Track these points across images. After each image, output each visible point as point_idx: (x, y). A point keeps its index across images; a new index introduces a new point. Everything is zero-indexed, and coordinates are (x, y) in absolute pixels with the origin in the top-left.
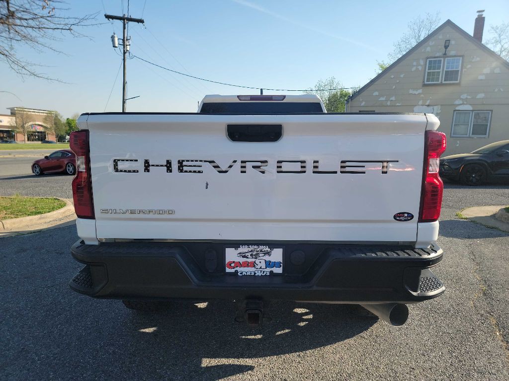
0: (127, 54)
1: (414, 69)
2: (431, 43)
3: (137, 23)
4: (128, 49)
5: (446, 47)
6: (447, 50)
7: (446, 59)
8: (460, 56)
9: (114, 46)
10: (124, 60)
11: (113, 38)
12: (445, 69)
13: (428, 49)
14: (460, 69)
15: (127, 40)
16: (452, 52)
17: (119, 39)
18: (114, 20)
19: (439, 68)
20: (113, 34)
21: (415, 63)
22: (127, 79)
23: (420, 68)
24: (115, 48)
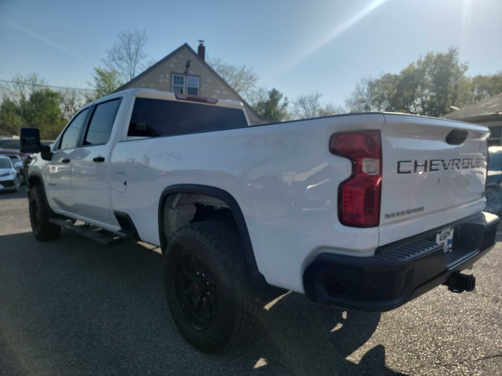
1: (162, 81)
2: (174, 60)
5: (188, 66)
6: (188, 69)
7: (188, 77)
8: (197, 76)
12: (187, 86)
13: (172, 65)
14: (198, 87)
16: (191, 72)
19: (182, 84)
21: (162, 76)
23: (167, 81)
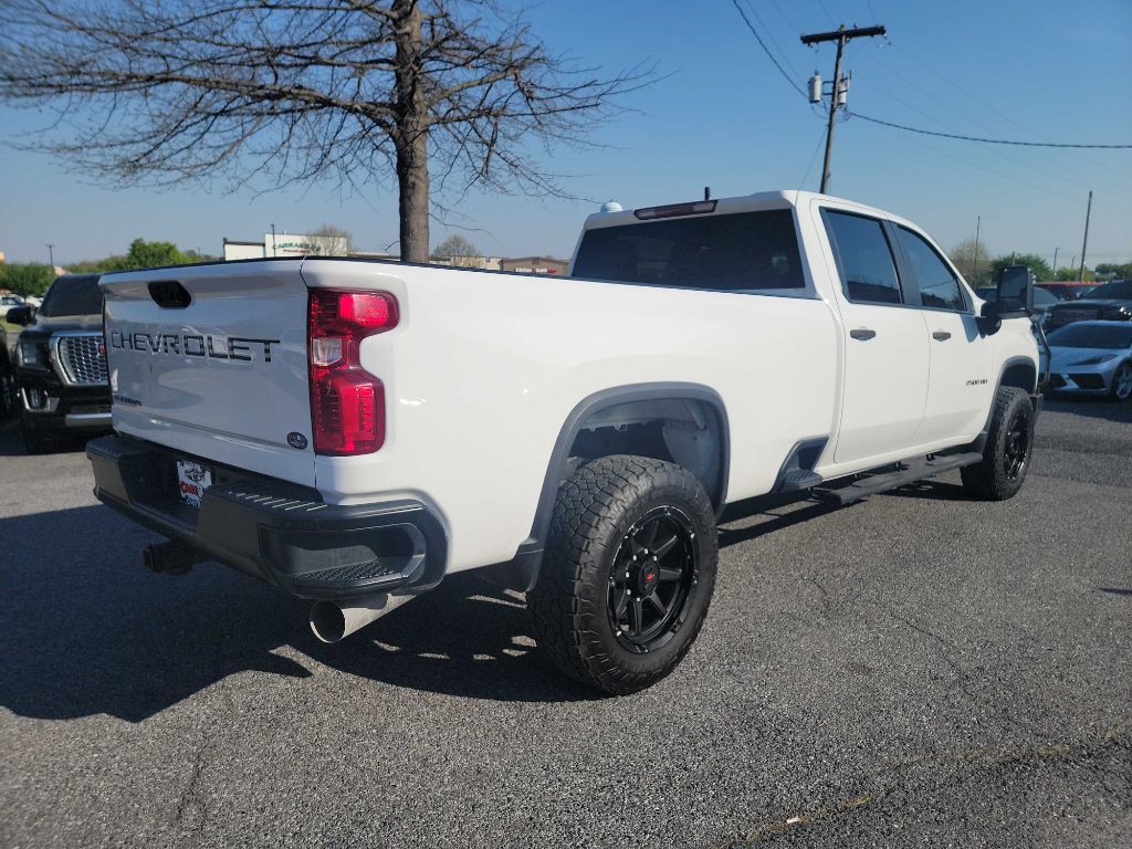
0: (839, 113)
3: (869, 37)
4: (843, 100)
9: (813, 101)
10: (830, 126)
11: (812, 83)
15: (842, 80)
17: (824, 83)
18: (821, 43)
20: (813, 75)
22: (831, 168)
24: (814, 104)
